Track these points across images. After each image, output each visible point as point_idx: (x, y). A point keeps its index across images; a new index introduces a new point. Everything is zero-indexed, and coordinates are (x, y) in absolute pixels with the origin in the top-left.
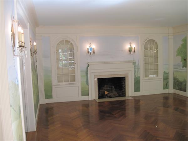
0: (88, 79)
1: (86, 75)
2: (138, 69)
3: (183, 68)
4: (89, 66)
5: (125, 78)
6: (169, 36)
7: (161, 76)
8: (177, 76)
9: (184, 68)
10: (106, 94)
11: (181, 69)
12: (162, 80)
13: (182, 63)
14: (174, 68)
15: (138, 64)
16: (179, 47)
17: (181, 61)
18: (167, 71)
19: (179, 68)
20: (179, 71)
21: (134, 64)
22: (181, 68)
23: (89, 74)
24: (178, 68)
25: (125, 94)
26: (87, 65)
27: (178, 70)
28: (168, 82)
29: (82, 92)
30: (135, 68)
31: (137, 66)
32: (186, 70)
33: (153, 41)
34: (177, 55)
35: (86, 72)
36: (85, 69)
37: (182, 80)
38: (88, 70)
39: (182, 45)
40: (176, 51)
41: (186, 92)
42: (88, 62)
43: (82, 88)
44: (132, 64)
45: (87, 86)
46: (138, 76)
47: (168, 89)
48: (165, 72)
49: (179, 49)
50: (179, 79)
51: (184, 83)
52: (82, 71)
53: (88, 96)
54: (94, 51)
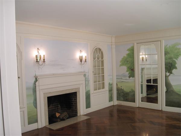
0: (35, 100)
1: (34, 94)
2: (88, 81)
3: (129, 78)
4: (36, 80)
5: (76, 93)
6: (112, 45)
7: (107, 88)
8: (121, 87)
9: (131, 78)
10: (57, 117)
11: (127, 80)
12: (108, 92)
13: (128, 73)
14: (117, 79)
15: (88, 76)
16: (124, 57)
17: (127, 71)
18: (111, 82)
19: (125, 79)
20: (125, 82)
21: (85, 75)
22: (128, 78)
23: (37, 92)
24: (123, 78)
25: (77, 112)
26: (34, 79)
27: (122, 80)
28: (112, 94)
29: (29, 118)
30: (86, 81)
31: (87, 78)
32: (134, 80)
33: (100, 49)
34: (121, 65)
35: (33, 89)
36: (31, 85)
37: (129, 91)
38: (35, 86)
39: (128, 55)
40: (120, 61)
41: (135, 102)
42: (36, 75)
43: (28, 114)
44: (83, 75)
45: (36, 109)
46: (89, 89)
47: (112, 102)
48: (109, 83)
49: (123, 58)
50: (124, 90)
51: (132, 94)
52: (28, 89)
53: (37, 123)
54: (44, 60)
